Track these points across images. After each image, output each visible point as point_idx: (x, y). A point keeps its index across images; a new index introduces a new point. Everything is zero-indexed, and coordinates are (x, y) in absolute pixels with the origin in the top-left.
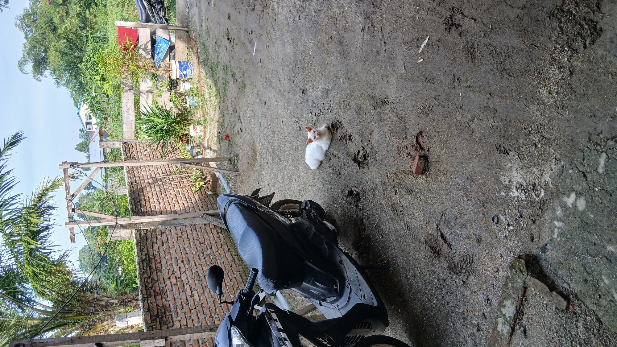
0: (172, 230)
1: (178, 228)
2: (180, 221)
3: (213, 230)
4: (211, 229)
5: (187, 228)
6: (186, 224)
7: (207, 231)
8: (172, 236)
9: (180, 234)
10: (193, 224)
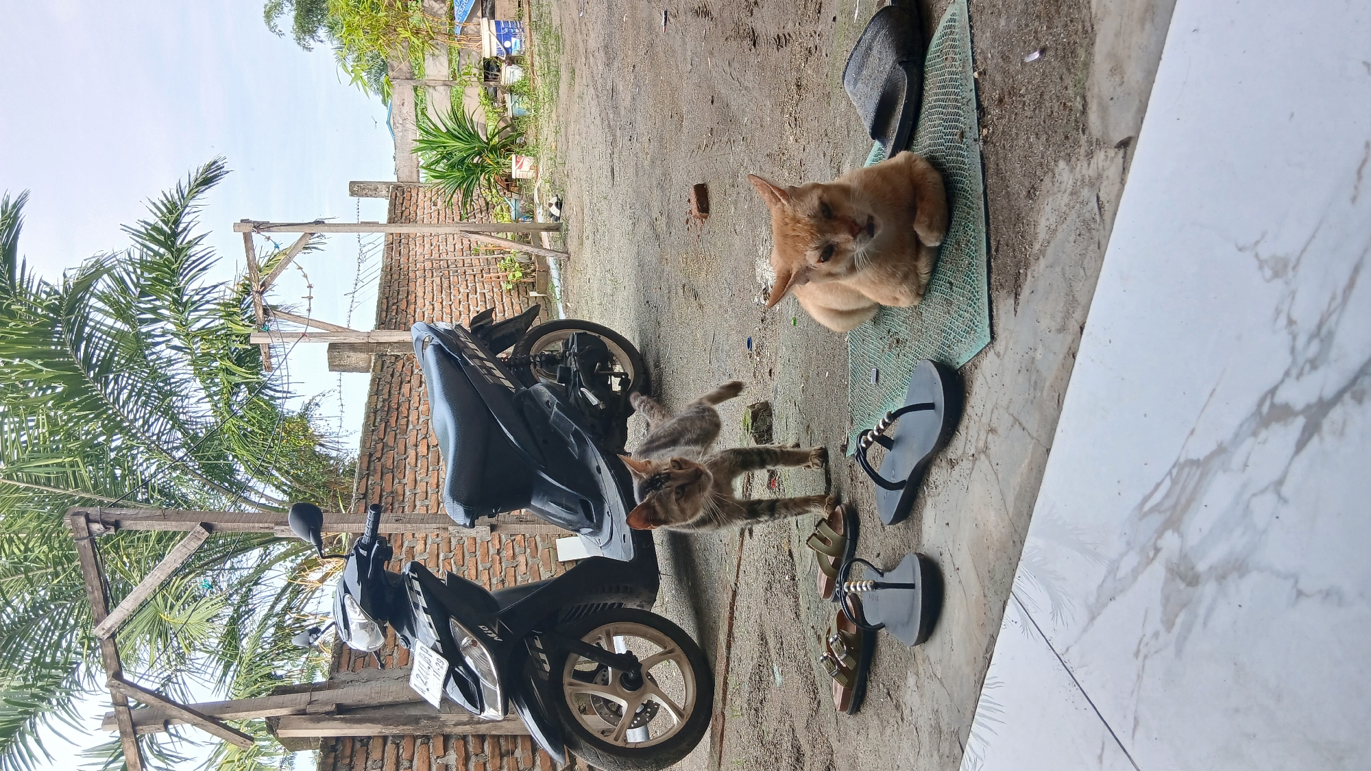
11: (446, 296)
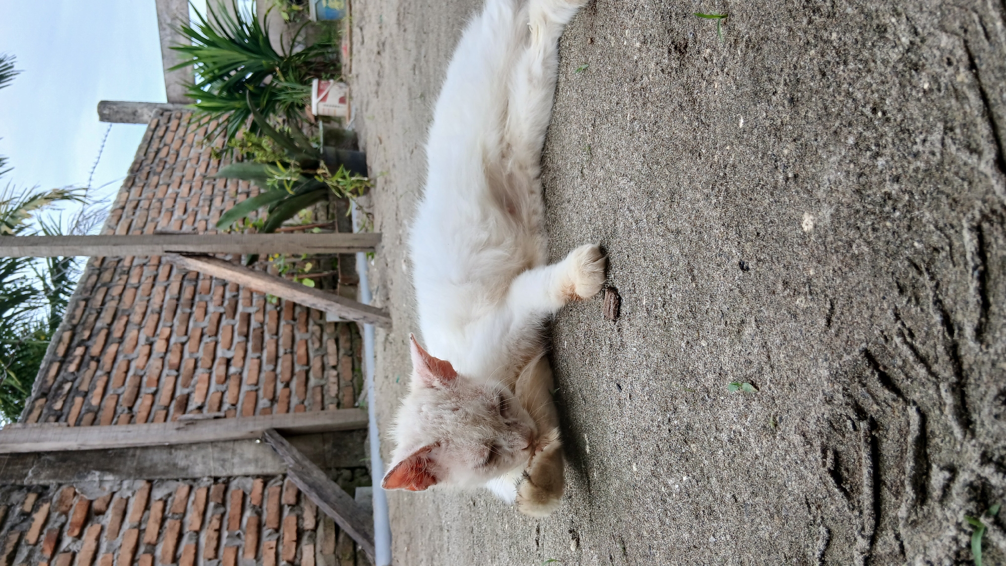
0: (132, 501)
1: (158, 494)
2: (180, 459)
3: (286, 511)
4: (281, 509)
5: (192, 498)
6: (198, 470)
7: (265, 517)
8: (119, 541)
9: (152, 528)
10: (223, 473)
11: (181, 323)
